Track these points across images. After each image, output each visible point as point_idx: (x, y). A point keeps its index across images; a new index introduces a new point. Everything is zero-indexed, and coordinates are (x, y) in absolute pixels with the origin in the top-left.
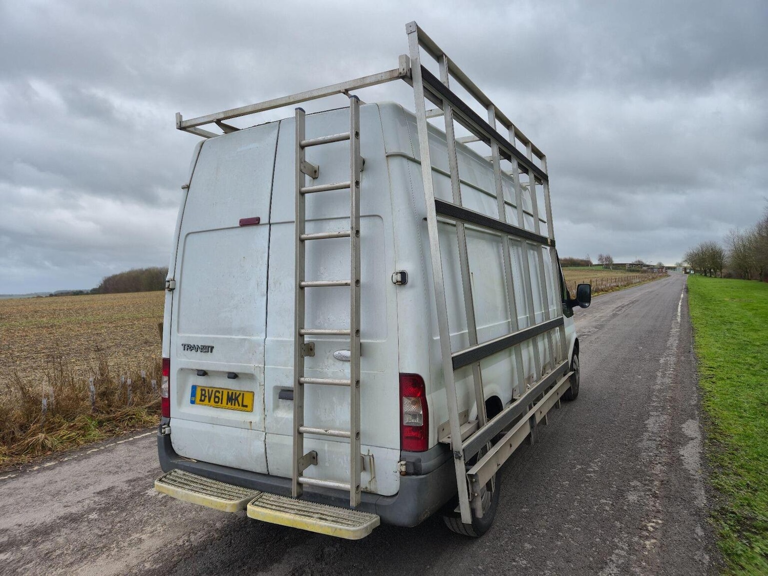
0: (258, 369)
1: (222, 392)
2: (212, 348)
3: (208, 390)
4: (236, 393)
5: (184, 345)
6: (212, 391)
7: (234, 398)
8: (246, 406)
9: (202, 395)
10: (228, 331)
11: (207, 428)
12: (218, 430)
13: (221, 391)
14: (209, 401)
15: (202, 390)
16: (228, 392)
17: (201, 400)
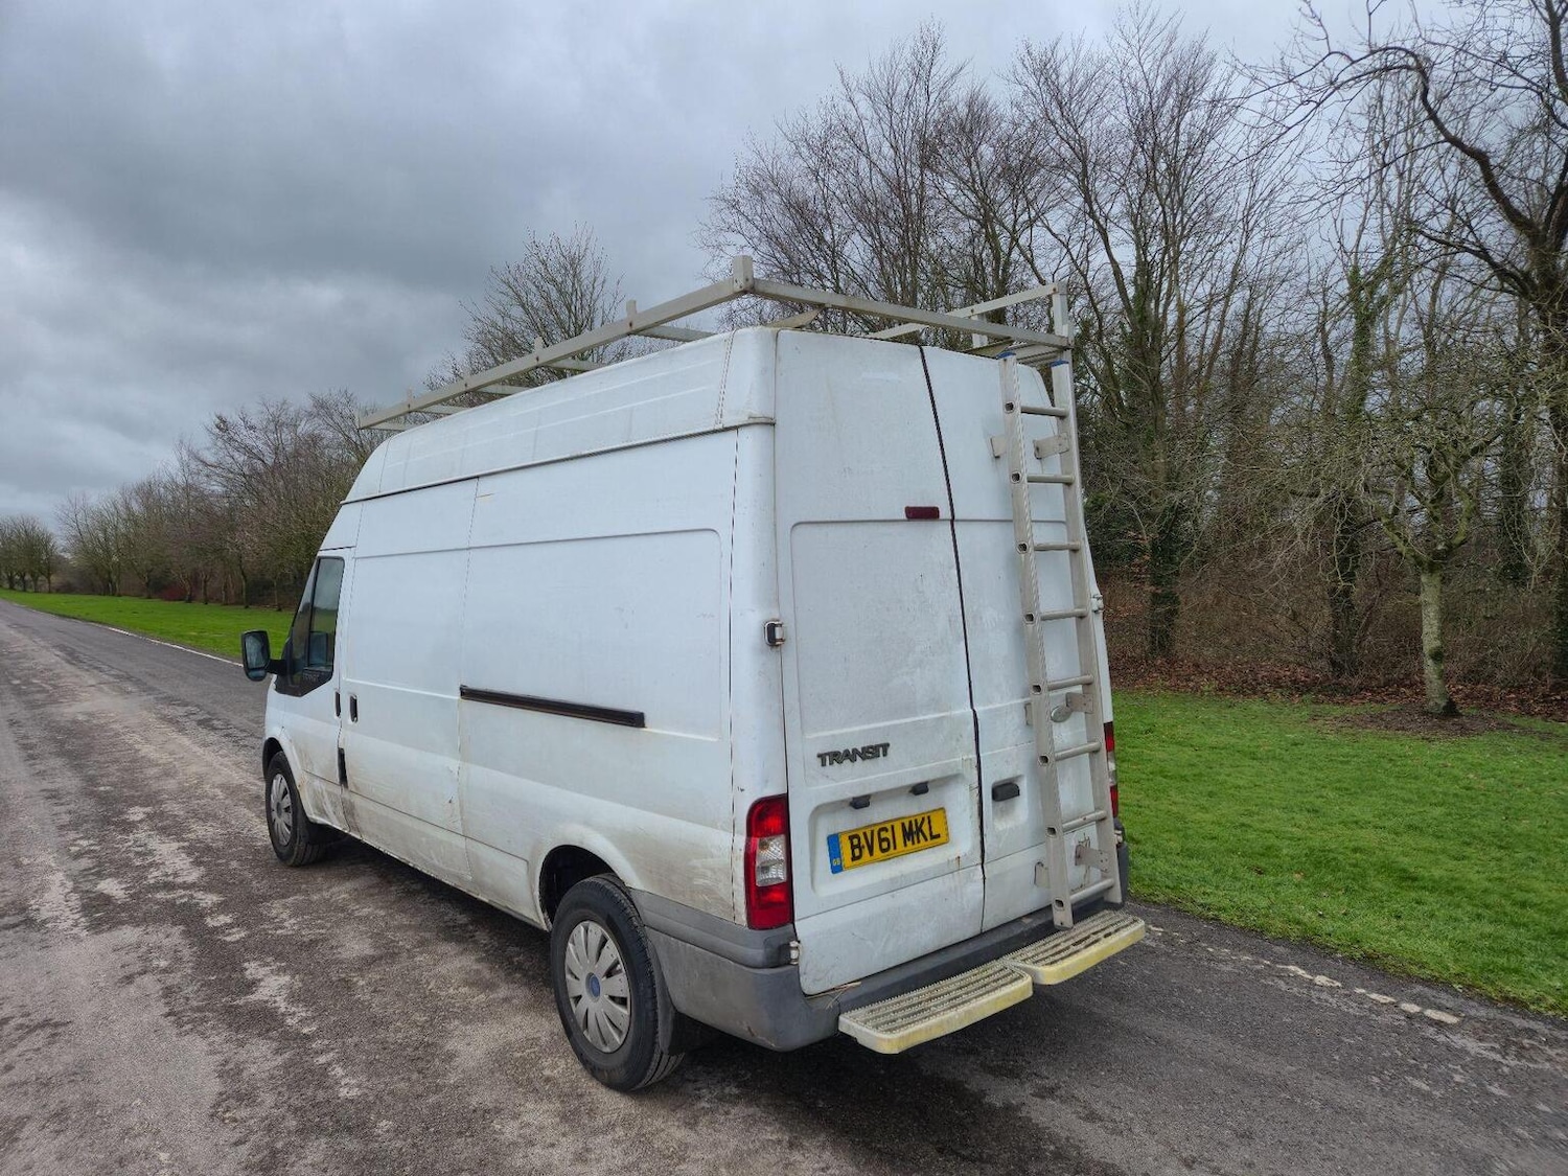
0: (969, 762)
1: (893, 827)
2: (886, 746)
3: (865, 834)
4: (916, 820)
5: (821, 756)
6: (872, 832)
7: (914, 829)
8: (938, 836)
9: (853, 847)
10: (910, 709)
11: (883, 903)
12: (906, 897)
13: (888, 826)
14: (871, 852)
15: (851, 838)
16: (903, 824)
17: (854, 858)
